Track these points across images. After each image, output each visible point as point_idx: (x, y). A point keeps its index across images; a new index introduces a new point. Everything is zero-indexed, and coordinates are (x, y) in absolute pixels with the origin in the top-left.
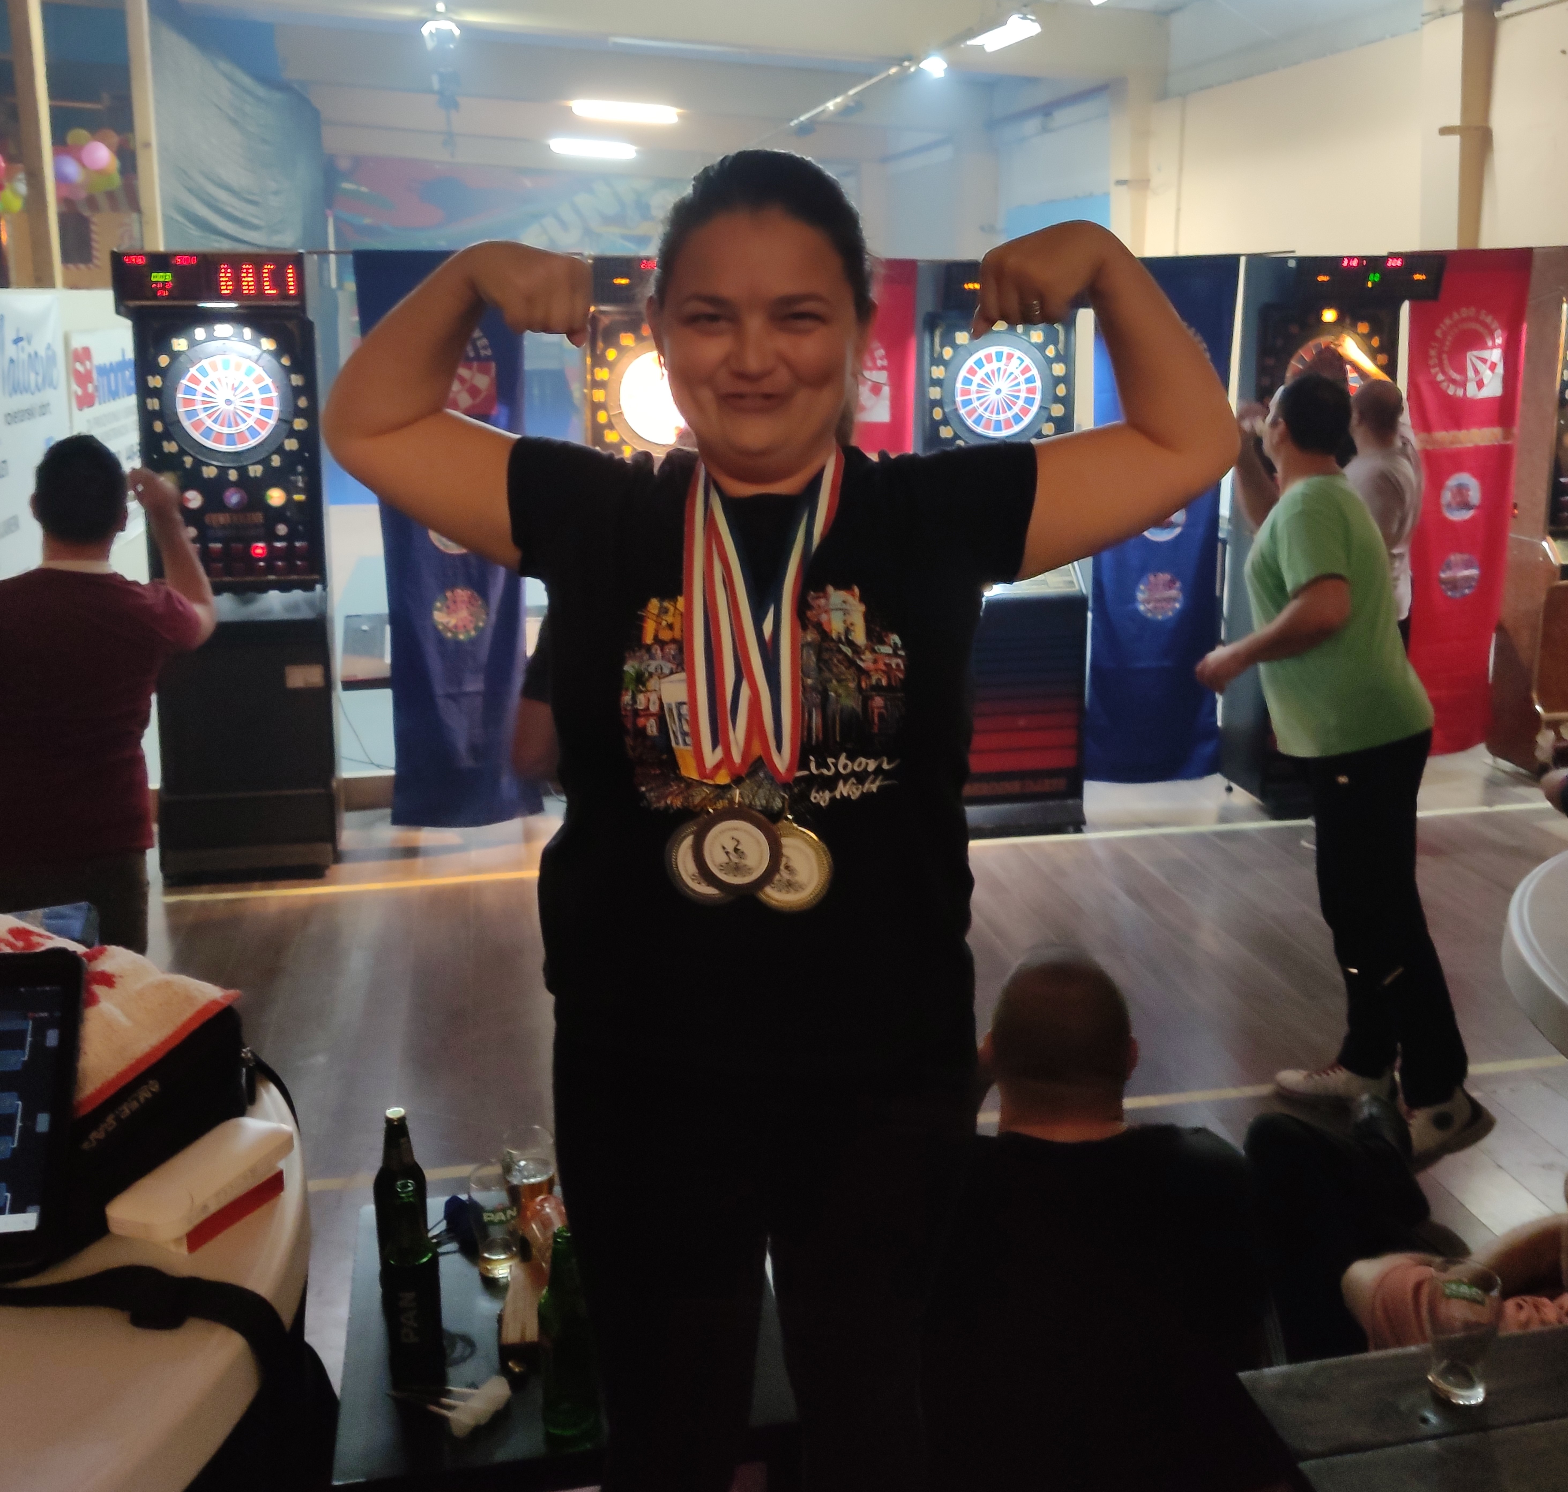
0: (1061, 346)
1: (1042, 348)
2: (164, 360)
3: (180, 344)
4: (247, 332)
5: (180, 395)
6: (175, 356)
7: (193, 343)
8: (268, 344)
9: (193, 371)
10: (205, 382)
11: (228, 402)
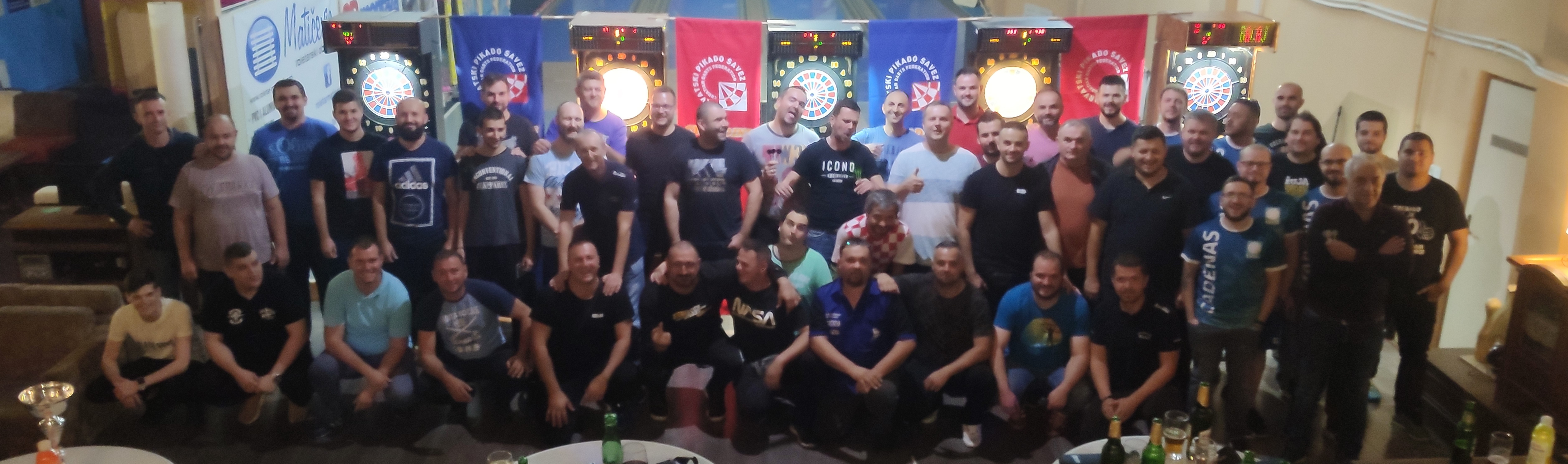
0: (849, 70)
1: (838, 71)
2: (355, 71)
3: (362, 62)
4: (397, 56)
5: (363, 89)
6: (359, 68)
7: (369, 62)
8: (408, 63)
9: (370, 76)
10: (376, 82)
11: (388, 93)
